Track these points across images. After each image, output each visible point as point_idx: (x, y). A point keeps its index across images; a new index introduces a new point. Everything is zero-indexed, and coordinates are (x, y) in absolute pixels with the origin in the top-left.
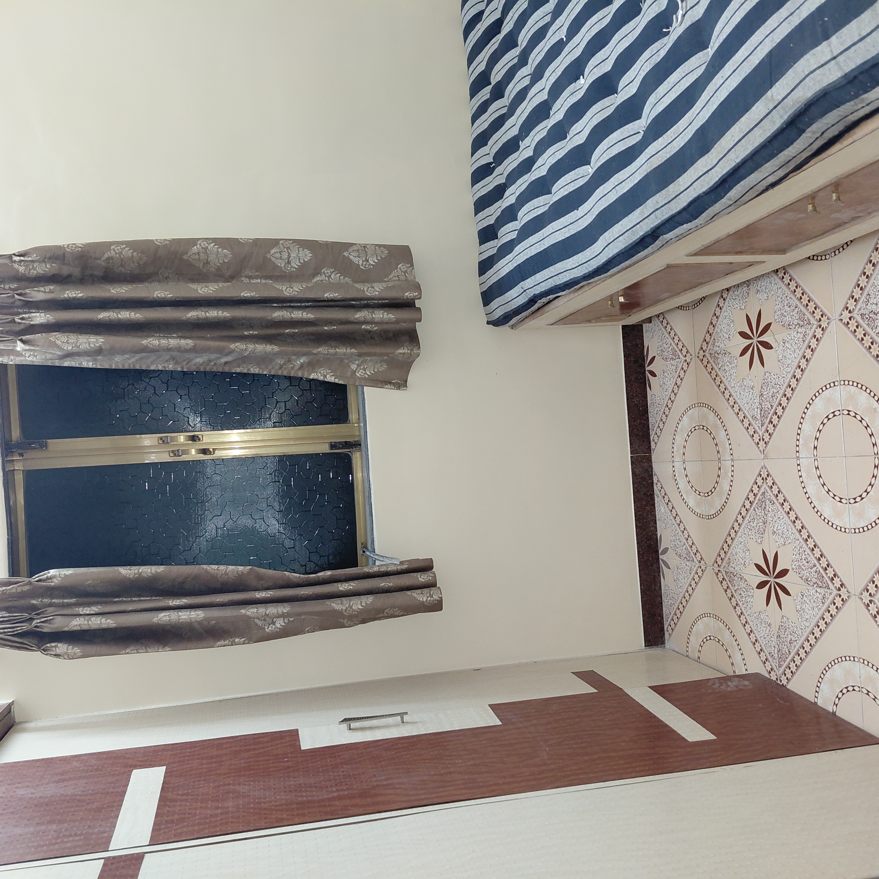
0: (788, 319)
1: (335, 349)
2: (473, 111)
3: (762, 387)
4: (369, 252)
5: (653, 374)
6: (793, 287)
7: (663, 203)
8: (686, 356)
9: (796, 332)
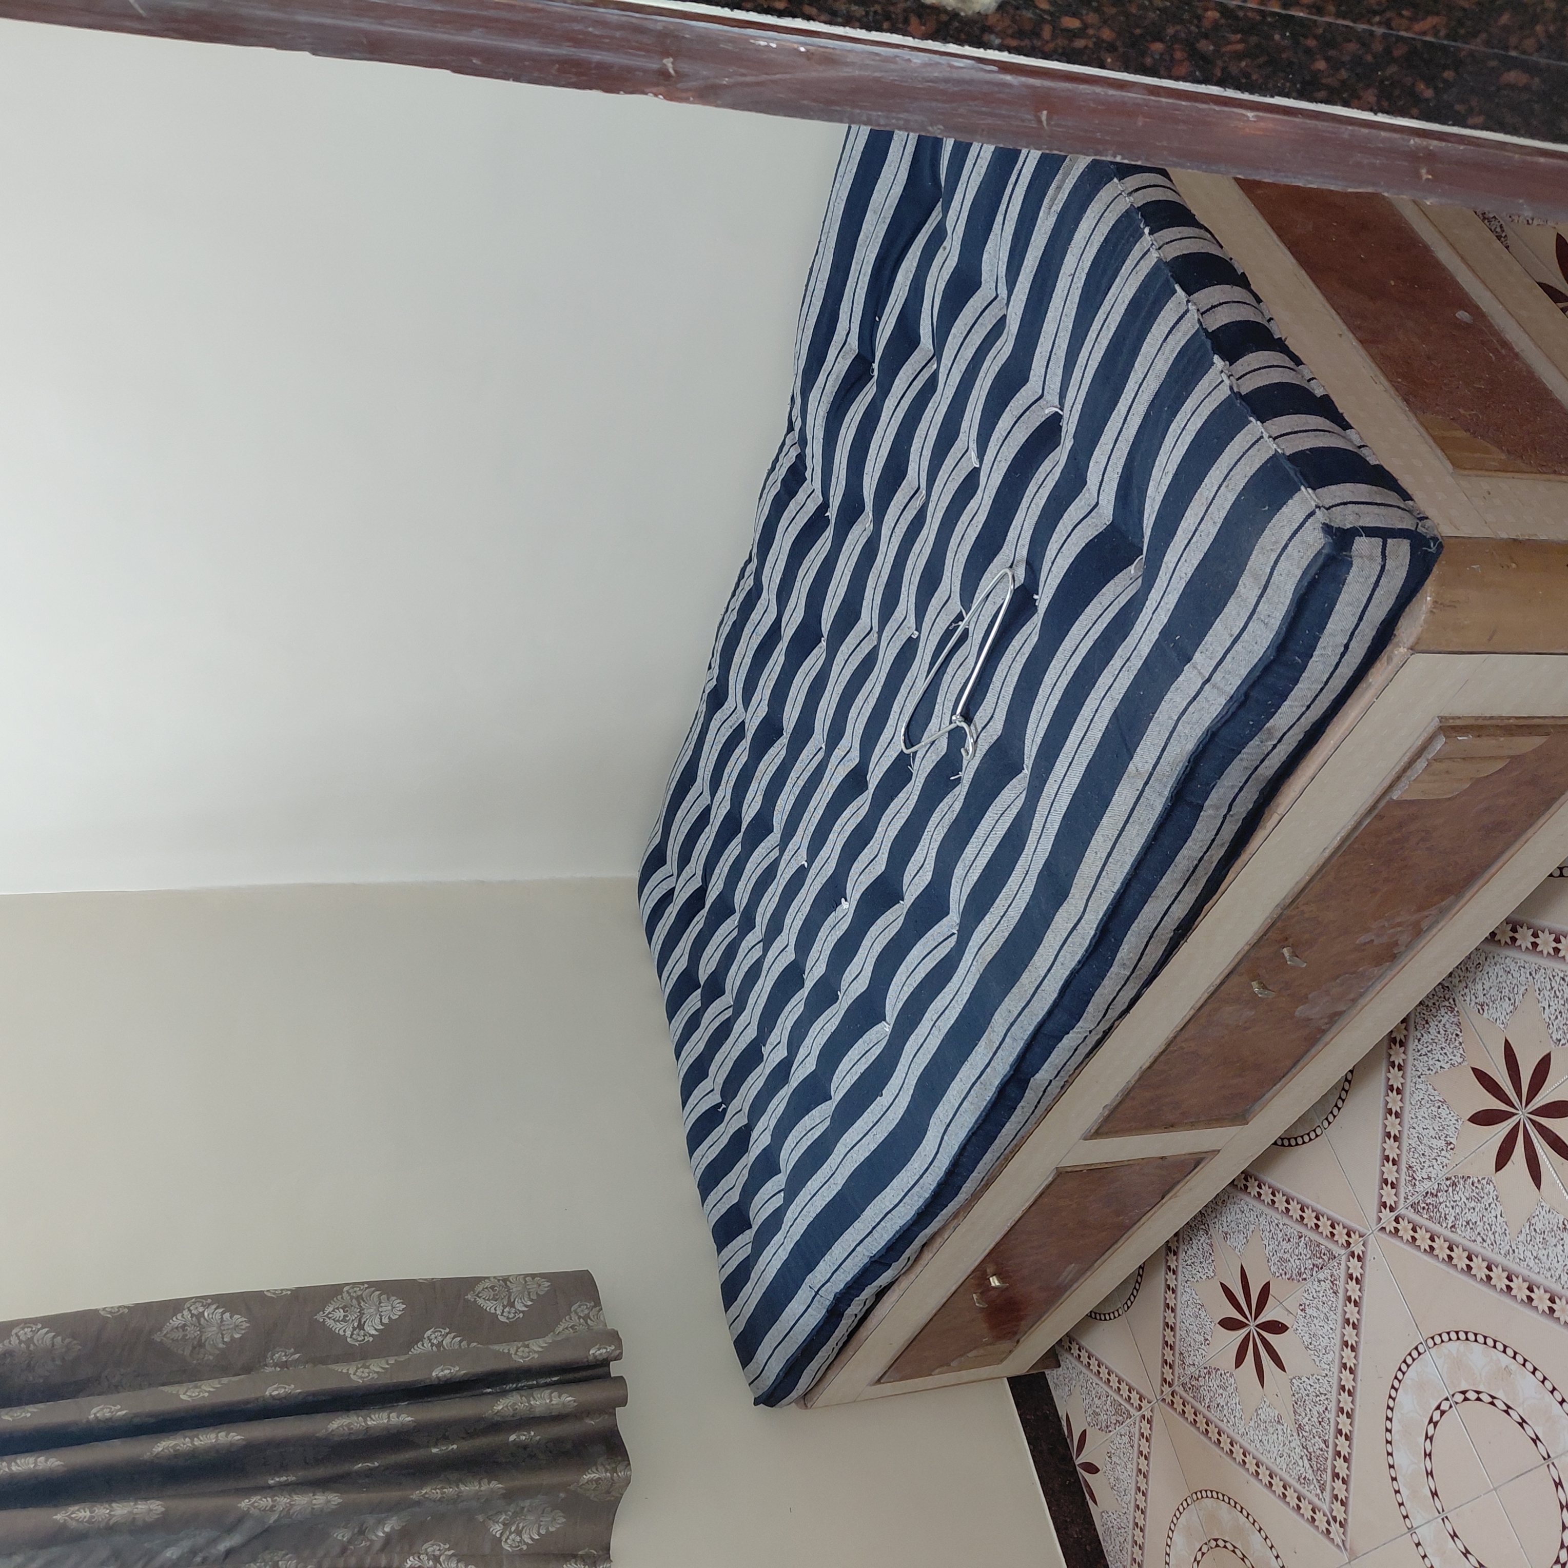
0: (1294, 1264)
1: (458, 1487)
2: (677, 1038)
3: (1295, 1412)
4: (515, 1289)
5: (1092, 1469)
6: (1281, 1205)
7: (1020, 1009)
8: (1141, 1407)
9: (1316, 1283)
